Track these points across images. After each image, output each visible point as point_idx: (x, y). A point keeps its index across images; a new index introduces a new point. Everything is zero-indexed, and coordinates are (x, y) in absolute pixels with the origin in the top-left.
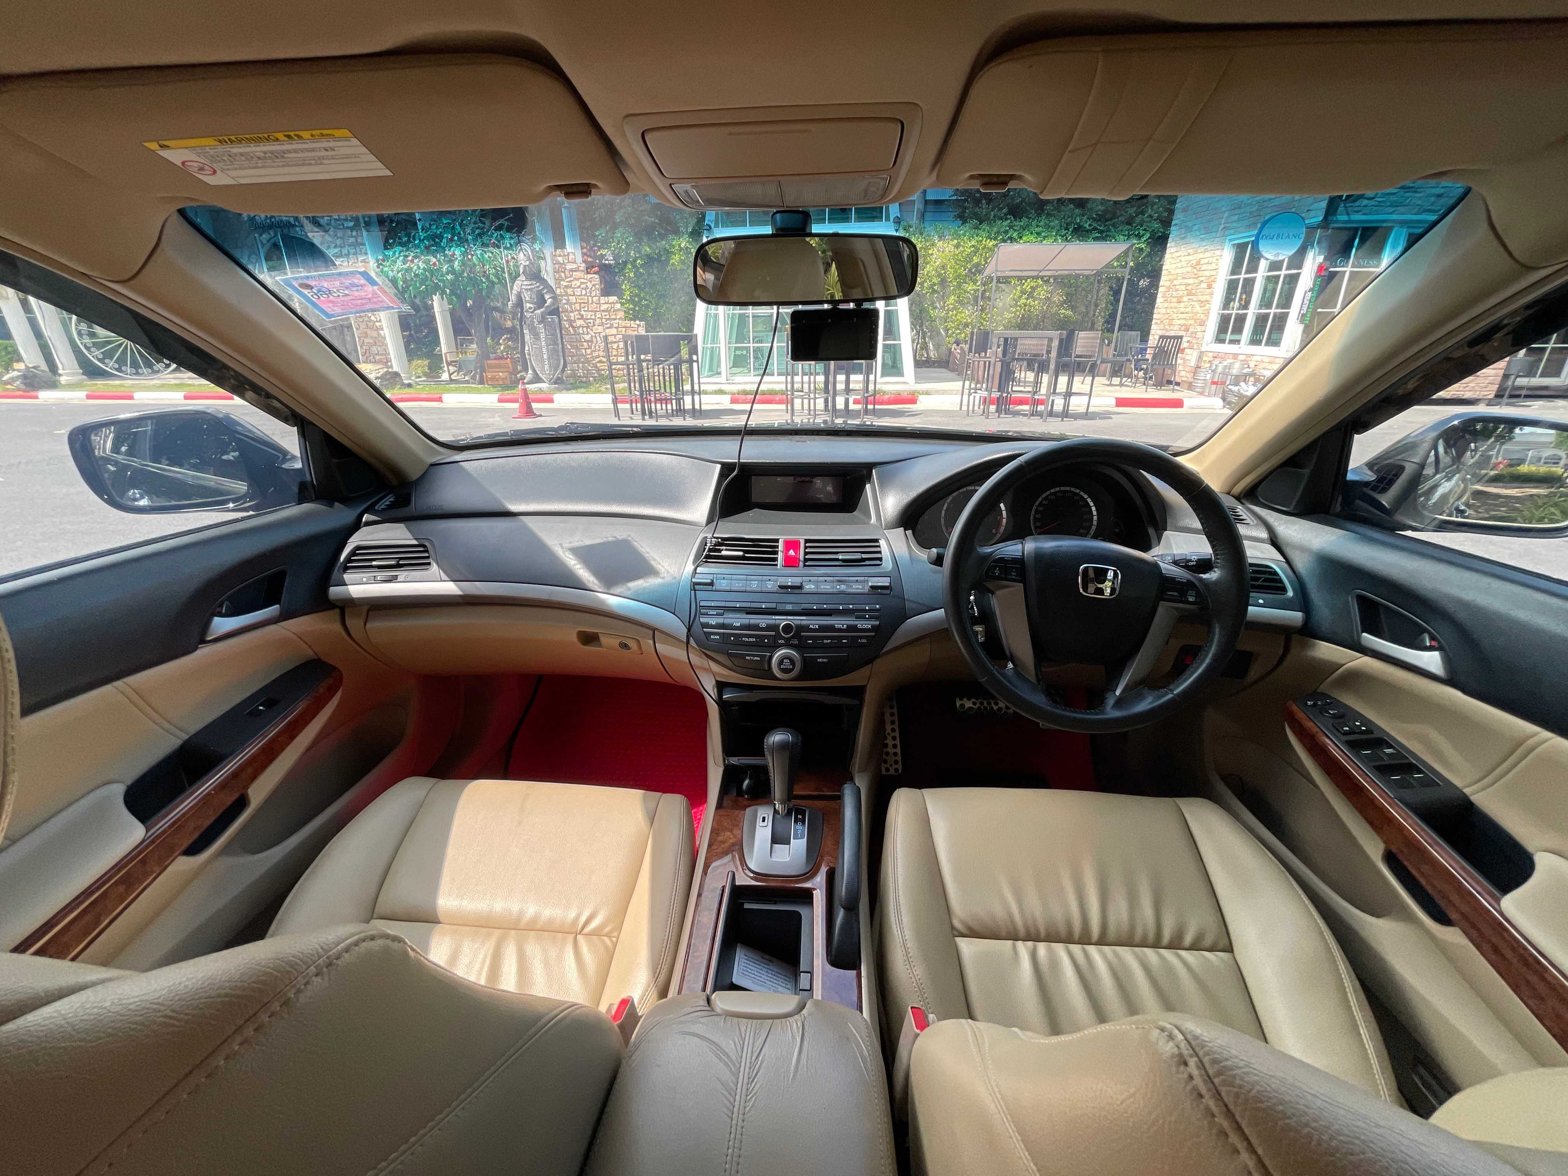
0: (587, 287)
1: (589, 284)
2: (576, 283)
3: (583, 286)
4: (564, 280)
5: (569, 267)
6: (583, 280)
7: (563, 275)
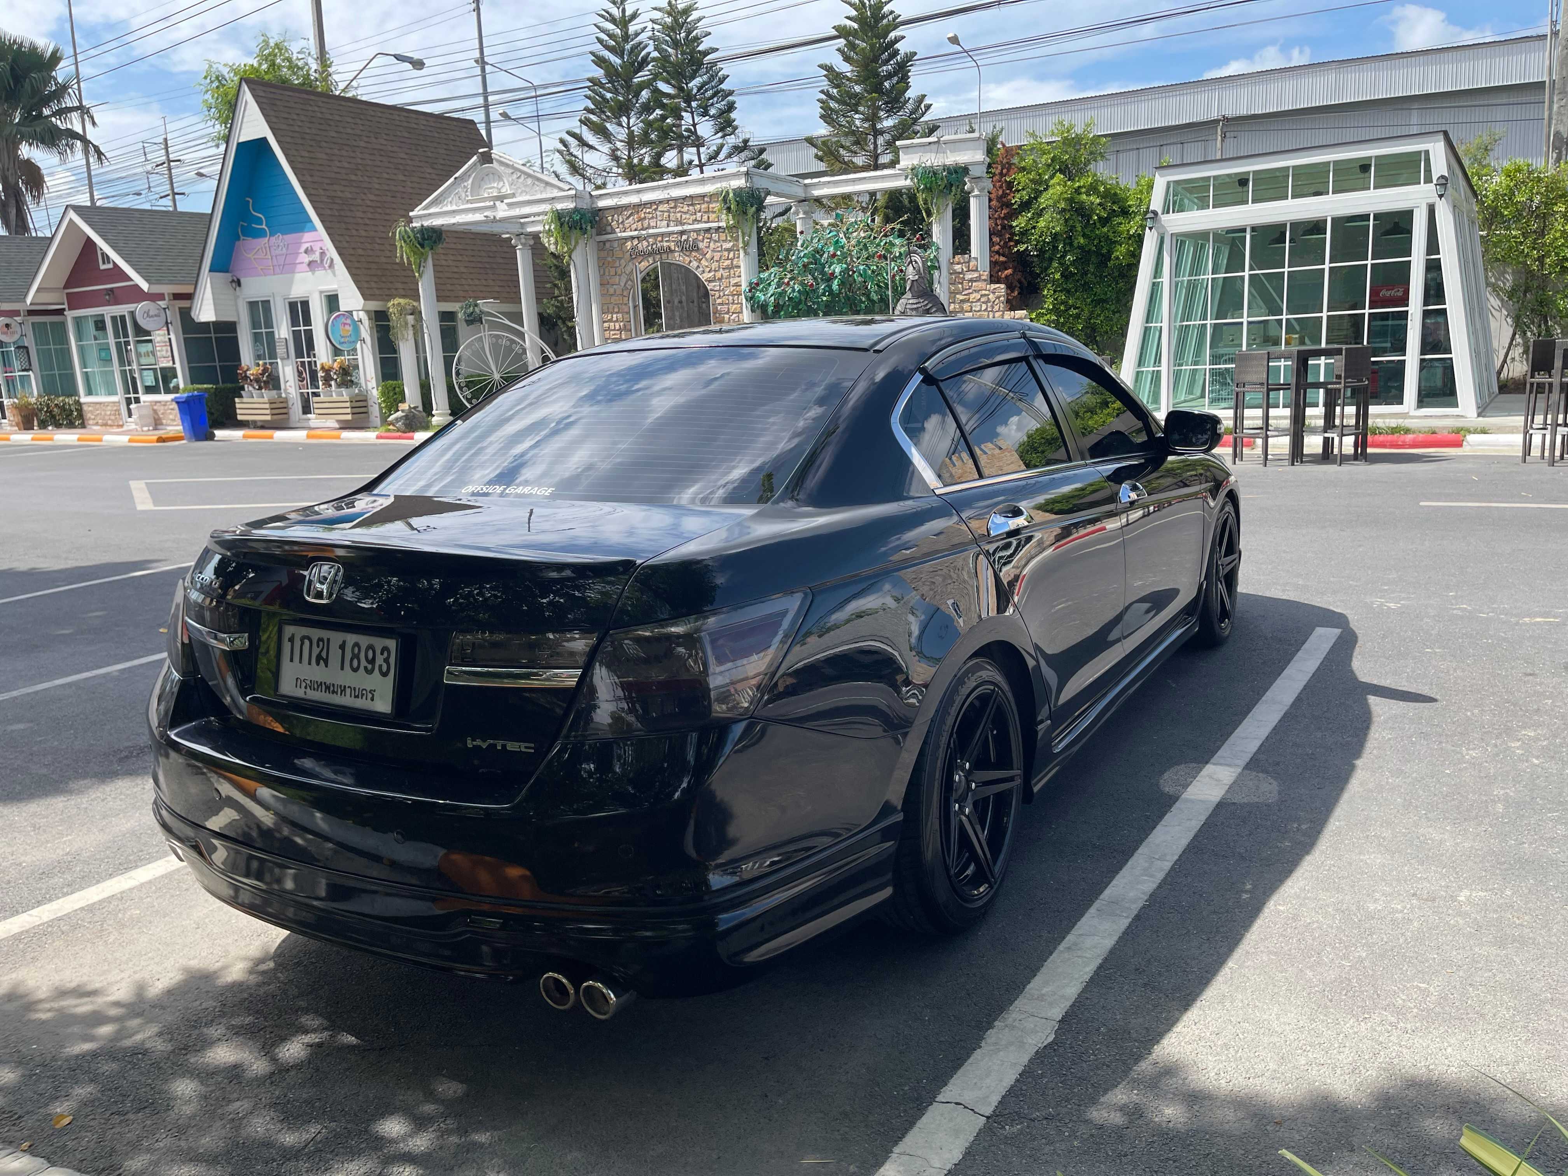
0: (989, 301)
1: (991, 296)
2: (975, 296)
3: (983, 300)
4: (960, 293)
5: (969, 276)
6: (984, 292)
7: (960, 286)
